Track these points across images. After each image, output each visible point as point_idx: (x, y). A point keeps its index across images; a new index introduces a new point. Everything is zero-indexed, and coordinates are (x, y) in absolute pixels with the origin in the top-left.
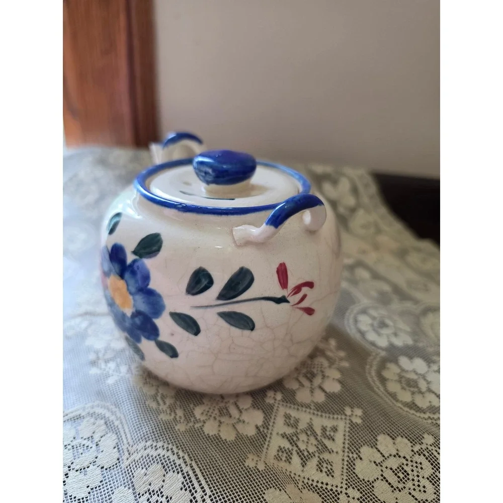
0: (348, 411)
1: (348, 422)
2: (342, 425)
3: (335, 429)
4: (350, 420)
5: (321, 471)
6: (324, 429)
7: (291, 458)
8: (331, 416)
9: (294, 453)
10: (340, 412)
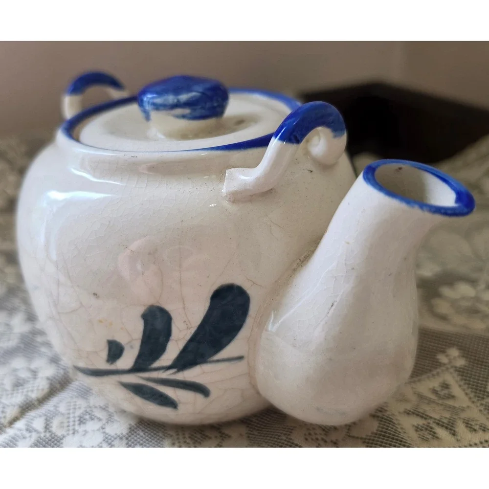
0: (443, 359)
1: (452, 370)
2: (451, 378)
3: (446, 386)
4: (452, 367)
5: (475, 430)
6: (434, 391)
7: (435, 433)
8: (430, 375)
9: (434, 426)
10: (436, 365)
